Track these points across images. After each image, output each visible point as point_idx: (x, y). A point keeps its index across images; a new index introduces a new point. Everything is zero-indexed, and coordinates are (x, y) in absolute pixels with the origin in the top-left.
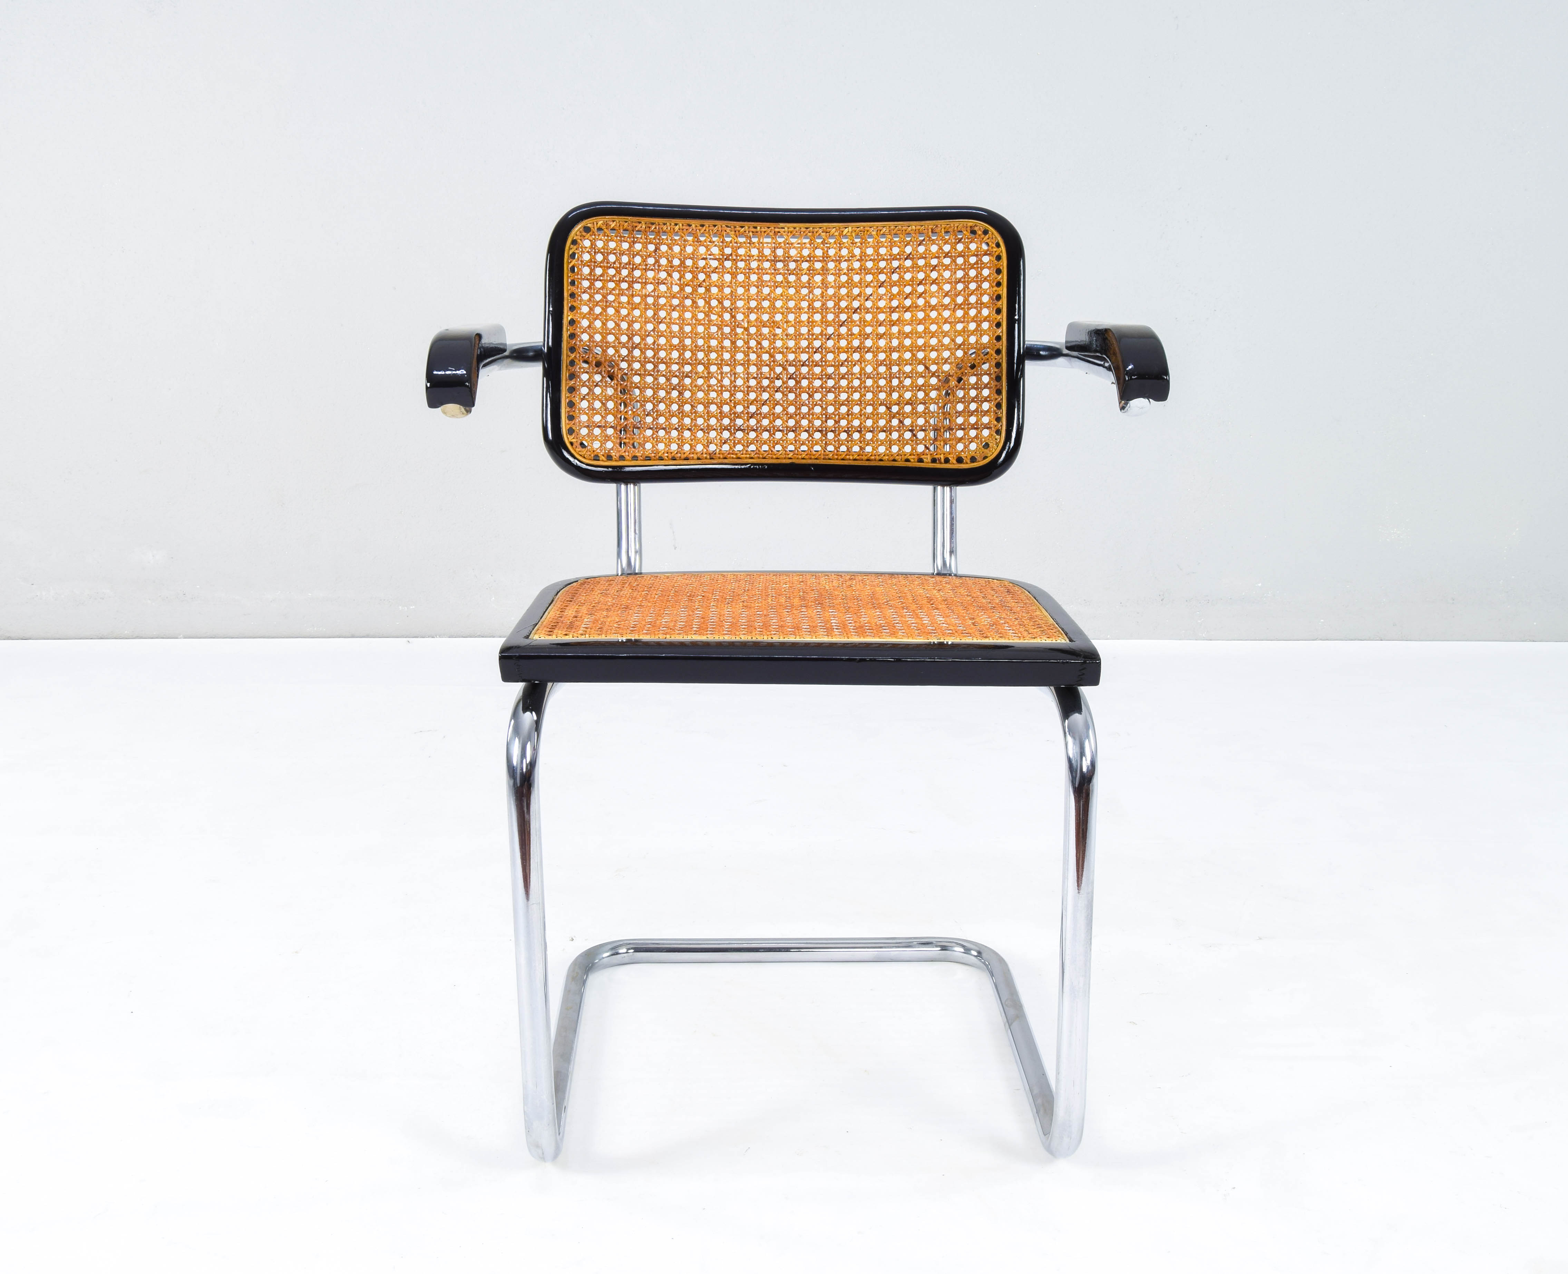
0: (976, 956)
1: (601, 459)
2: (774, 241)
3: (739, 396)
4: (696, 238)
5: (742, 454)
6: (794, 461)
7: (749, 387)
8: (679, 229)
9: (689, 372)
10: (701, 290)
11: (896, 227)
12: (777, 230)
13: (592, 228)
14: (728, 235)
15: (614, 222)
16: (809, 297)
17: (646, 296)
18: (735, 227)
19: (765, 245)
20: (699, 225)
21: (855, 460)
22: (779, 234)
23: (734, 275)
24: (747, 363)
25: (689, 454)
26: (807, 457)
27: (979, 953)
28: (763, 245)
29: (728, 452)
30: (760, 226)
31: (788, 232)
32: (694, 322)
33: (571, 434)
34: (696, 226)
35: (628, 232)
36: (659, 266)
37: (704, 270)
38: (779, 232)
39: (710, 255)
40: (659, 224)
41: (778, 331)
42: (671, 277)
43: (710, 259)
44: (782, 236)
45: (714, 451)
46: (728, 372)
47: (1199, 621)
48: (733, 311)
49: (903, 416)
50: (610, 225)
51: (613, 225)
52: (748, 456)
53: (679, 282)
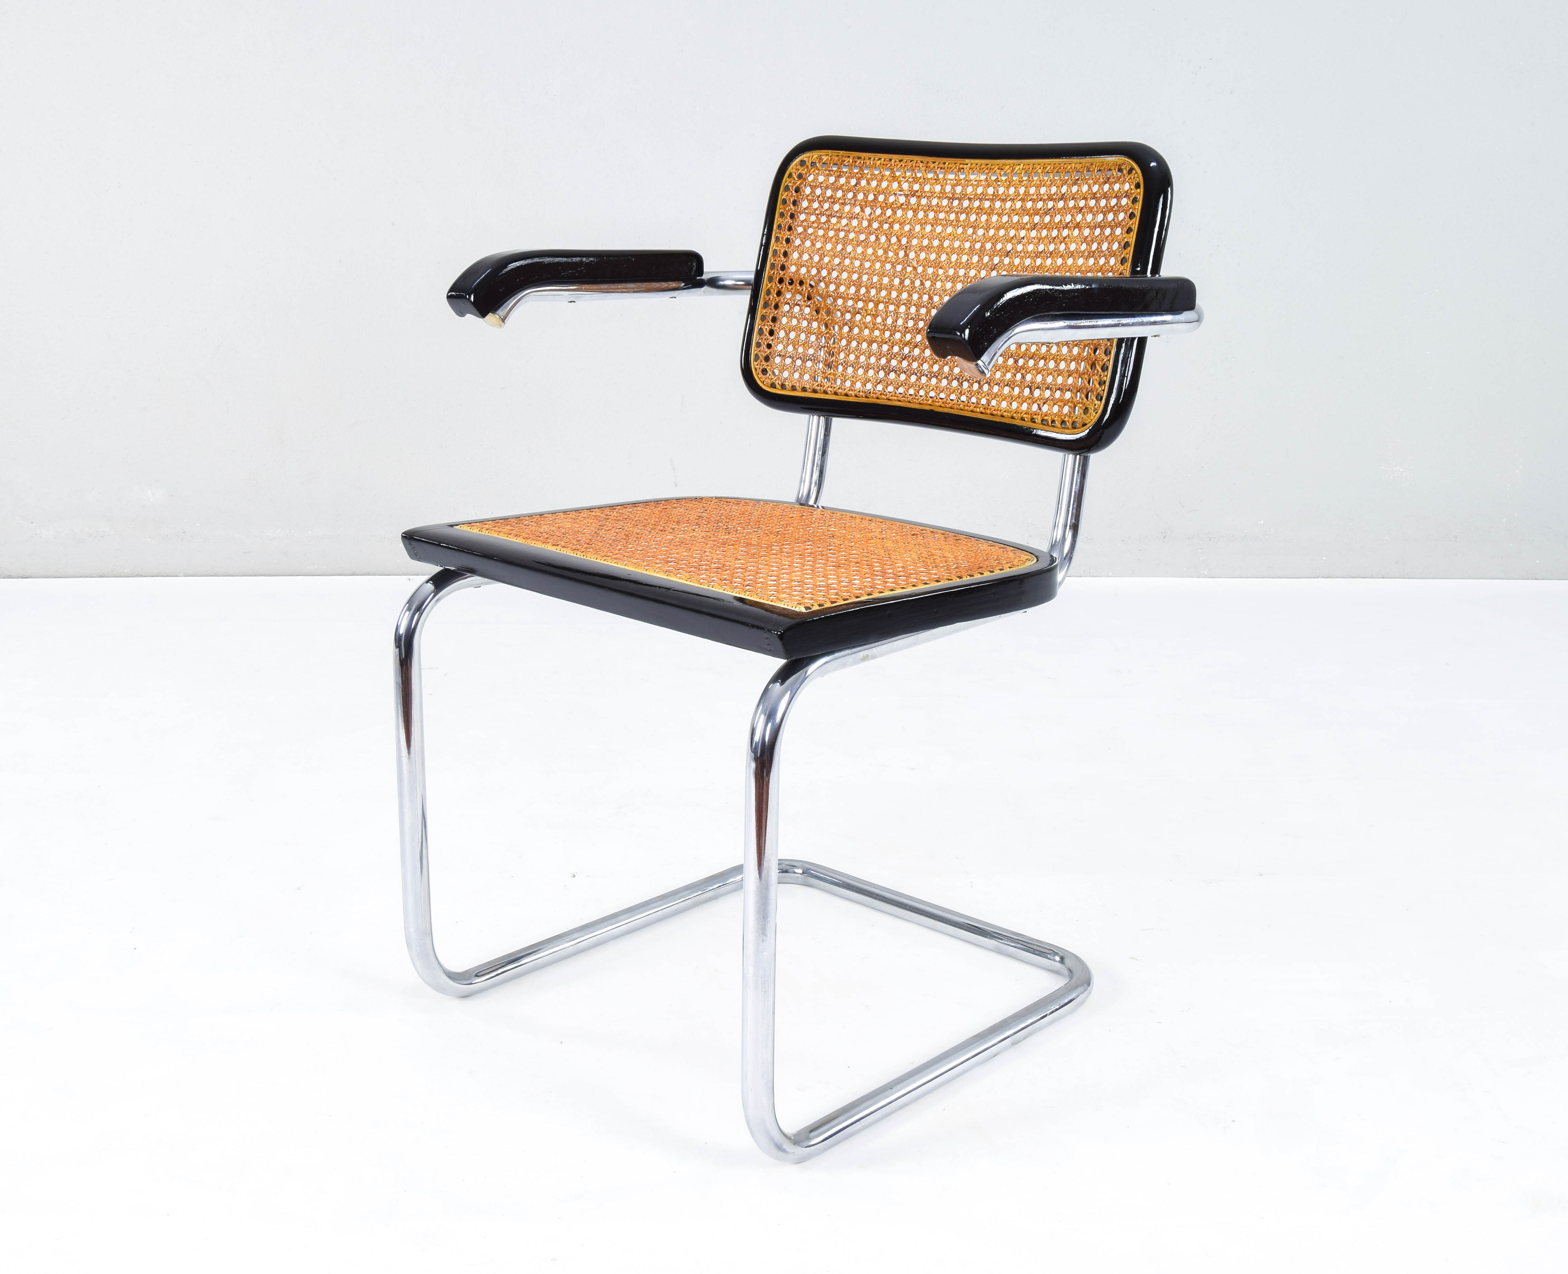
0: (1059, 962)
1: (777, 387)
2: (957, 178)
3: (898, 336)
4: (892, 173)
5: (892, 396)
6: (933, 409)
7: (907, 328)
8: (880, 164)
9: (860, 309)
10: (886, 226)
11: (1060, 164)
12: (961, 166)
13: (807, 162)
14: (919, 171)
15: (826, 155)
16: (972, 238)
17: (839, 230)
18: (928, 163)
19: (948, 182)
20: (898, 160)
21: (982, 413)
22: (962, 170)
23: (915, 212)
24: (908, 304)
25: (849, 390)
26: (943, 405)
27: (1062, 959)
28: (946, 182)
29: (880, 393)
30: (949, 161)
31: (970, 169)
32: (873, 258)
33: (756, 361)
34: (895, 162)
35: (837, 166)
36: (855, 201)
37: (892, 206)
38: (963, 168)
39: (900, 191)
40: (864, 159)
41: (941, 272)
42: (864, 212)
43: (900, 195)
44: (963, 173)
45: (869, 390)
46: (892, 312)
47: (1201, 559)
48: (907, 249)
49: (1026, 371)
50: (823, 159)
51: (825, 158)
52: (896, 398)
53: (869, 218)
